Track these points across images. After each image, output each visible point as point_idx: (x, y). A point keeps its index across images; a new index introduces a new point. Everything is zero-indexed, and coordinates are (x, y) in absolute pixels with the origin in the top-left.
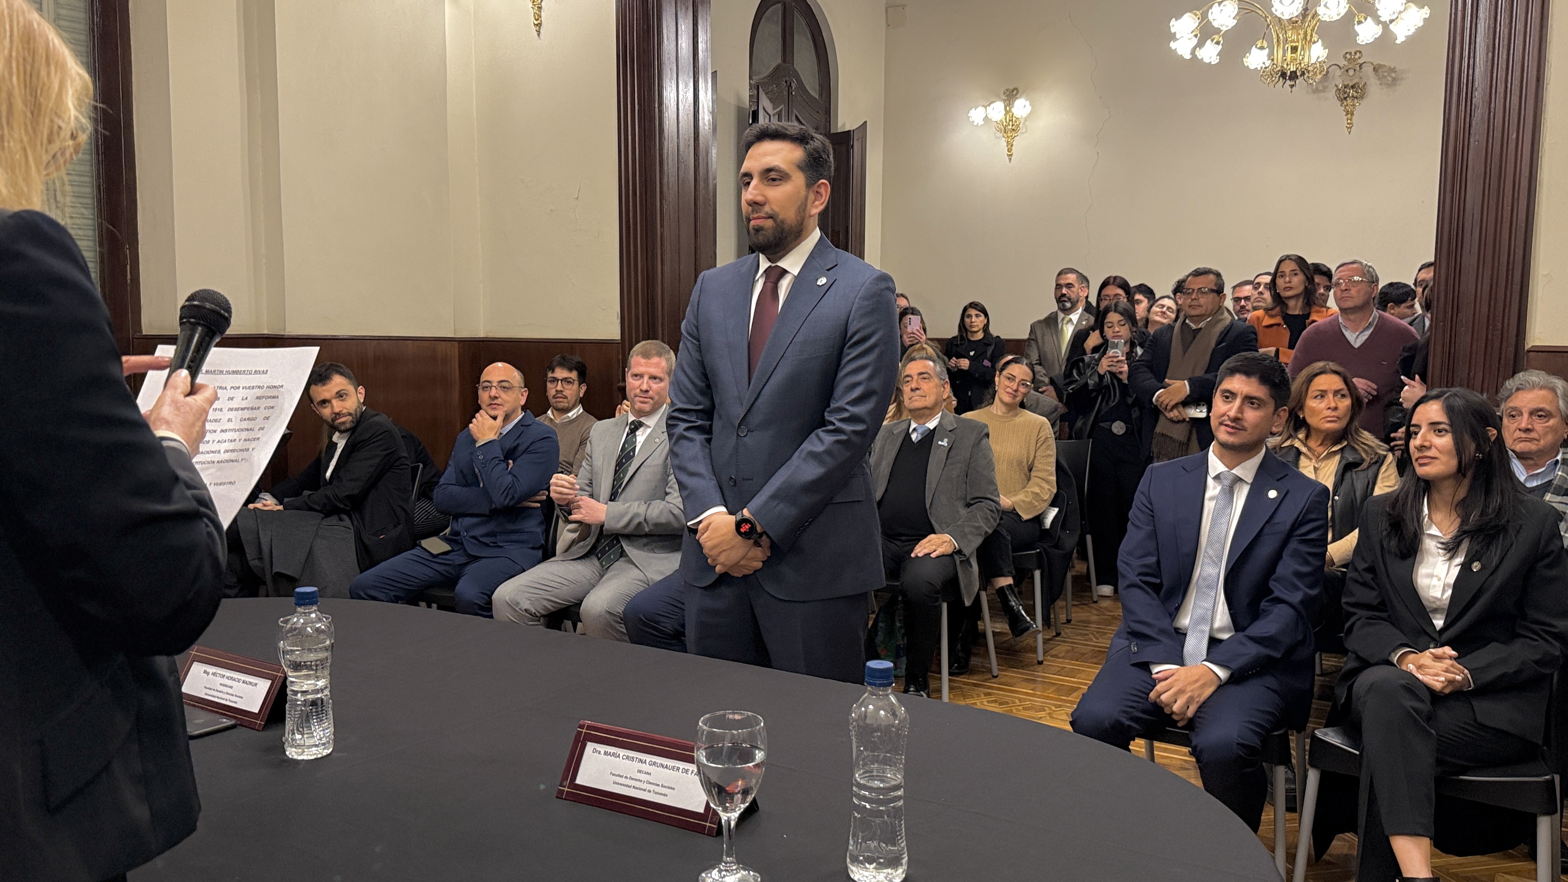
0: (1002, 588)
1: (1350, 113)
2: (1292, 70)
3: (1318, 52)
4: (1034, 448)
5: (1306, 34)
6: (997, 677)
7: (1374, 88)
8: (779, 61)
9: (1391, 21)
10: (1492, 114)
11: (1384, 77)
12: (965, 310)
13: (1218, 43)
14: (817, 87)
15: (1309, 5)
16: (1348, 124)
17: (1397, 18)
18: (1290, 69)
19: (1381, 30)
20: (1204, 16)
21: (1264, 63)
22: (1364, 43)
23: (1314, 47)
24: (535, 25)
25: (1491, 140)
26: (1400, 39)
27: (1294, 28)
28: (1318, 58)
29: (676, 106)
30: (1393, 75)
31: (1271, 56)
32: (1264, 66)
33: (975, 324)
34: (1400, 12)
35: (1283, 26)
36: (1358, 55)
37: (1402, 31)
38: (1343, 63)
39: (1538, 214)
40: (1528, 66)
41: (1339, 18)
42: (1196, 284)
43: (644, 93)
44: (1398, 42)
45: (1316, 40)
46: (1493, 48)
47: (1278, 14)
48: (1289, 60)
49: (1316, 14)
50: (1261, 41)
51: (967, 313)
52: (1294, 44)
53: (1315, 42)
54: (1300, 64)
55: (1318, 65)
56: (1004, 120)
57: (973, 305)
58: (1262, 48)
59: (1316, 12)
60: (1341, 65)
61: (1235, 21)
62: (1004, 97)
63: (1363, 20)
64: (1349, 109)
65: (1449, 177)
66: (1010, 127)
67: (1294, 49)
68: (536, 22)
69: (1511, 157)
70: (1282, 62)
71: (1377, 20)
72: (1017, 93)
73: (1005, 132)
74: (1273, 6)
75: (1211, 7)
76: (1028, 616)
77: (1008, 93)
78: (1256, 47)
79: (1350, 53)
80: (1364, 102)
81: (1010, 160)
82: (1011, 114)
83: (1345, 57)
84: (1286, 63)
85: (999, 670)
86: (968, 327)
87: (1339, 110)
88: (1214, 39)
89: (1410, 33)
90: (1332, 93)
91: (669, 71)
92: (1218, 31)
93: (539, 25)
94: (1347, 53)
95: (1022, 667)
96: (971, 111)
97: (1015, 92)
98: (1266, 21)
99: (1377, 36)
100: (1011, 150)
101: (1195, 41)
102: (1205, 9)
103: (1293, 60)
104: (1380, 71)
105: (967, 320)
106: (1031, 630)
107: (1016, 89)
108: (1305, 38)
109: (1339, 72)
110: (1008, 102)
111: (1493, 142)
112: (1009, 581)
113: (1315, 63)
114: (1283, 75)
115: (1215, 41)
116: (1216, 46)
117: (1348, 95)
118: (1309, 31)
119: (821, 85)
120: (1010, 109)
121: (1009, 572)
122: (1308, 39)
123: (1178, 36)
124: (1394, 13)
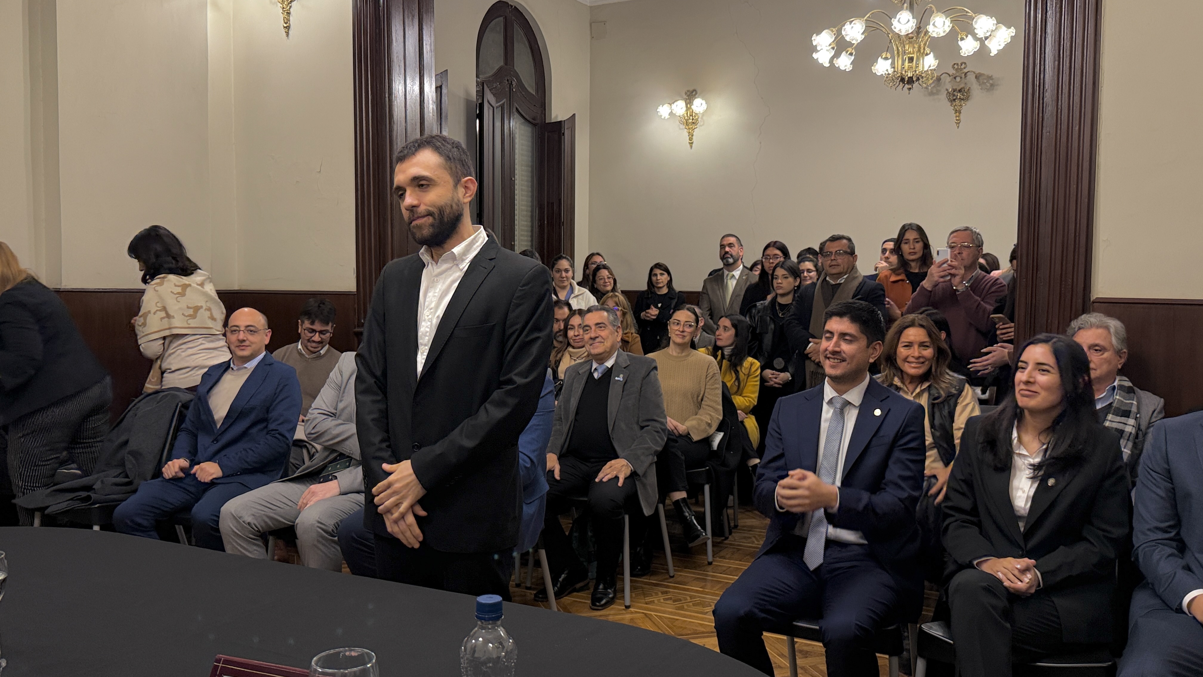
0: (678, 501)
1: (958, 112)
2: (909, 76)
3: (929, 62)
4: (704, 383)
5: (919, 47)
6: (673, 577)
7: (976, 91)
8: (502, 63)
9: (986, 38)
10: (1059, 111)
11: (984, 83)
12: (652, 270)
13: (851, 54)
14: (534, 85)
15: (921, 25)
16: (957, 120)
17: (990, 35)
18: (907, 75)
19: (979, 45)
20: (839, 32)
21: (887, 70)
22: (966, 55)
23: (926, 58)
24: (284, 27)
25: (1059, 132)
26: (994, 52)
27: (910, 43)
28: (930, 66)
29: (404, 97)
30: (991, 82)
31: (893, 65)
32: (887, 73)
33: (660, 281)
34: (992, 31)
35: (902, 41)
36: (963, 66)
37: (995, 46)
38: (952, 71)
39: (1097, 191)
40: (1086, 73)
41: (944, 34)
42: (833, 247)
43: (376, 85)
44: (992, 55)
45: (928, 52)
46: (1059, 58)
47: (896, 31)
48: (906, 68)
49: (927, 32)
50: (885, 53)
51: (653, 273)
52: (911, 56)
53: (927, 55)
54: (916, 71)
55: (930, 72)
56: (686, 115)
57: (658, 266)
58: (886, 59)
59: (927, 31)
60: (951, 74)
61: (863, 37)
62: (685, 97)
63: (965, 37)
64: (957, 108)
65: (1028, 160)
66: (691, 121)
67: (911, 60)
68: (285, 25)
69: (1075, 144)
70: (902, 70)
71: (976, 38)
72: (696, 94)
73: (687, 125)
74: (892, 25)
75: (844, 26)
76: (699, 525)
77: (688, 93)
78: (882, 58)
79: (958, 64)
80: (969, 103)
81: (691, 147)
82: (691, 110)
83: (953, 67)
84: (904, 70)
85: (675, 570)
86: (655, 284)
87: (949, 109)
88: (848, 51)
89: (1001, 47)
90: (943, 96)
91: (398, 67)
92: (850, 44)
93: (288, 28)
94: (955, 64)
95: (695, 567)
96: (659, 108)
97: (694, 93)
98: (888, 36)
99: (976, 50)
100: (692, 139)
101: (833, 53)
102: (839, 26)
103: (910, 68)
104: (980, 78)
105: (654, 278)
106: (702, 537)
107: (695, 90)
108: (919, 50)
109: (949, 79)
110: (688, 101)
111: (1060, 133)
112: (682, 495)
113: (927, 71)
114: (902, 80)
115: (849, 53)
116: (850, 56)
117: (957, 97)
118: (922, 45)
119: (537, 84)
120: (690, 107)
121: (683, 487)
122: (922, 52)
123: (818, 48)
124: (988, 31)
